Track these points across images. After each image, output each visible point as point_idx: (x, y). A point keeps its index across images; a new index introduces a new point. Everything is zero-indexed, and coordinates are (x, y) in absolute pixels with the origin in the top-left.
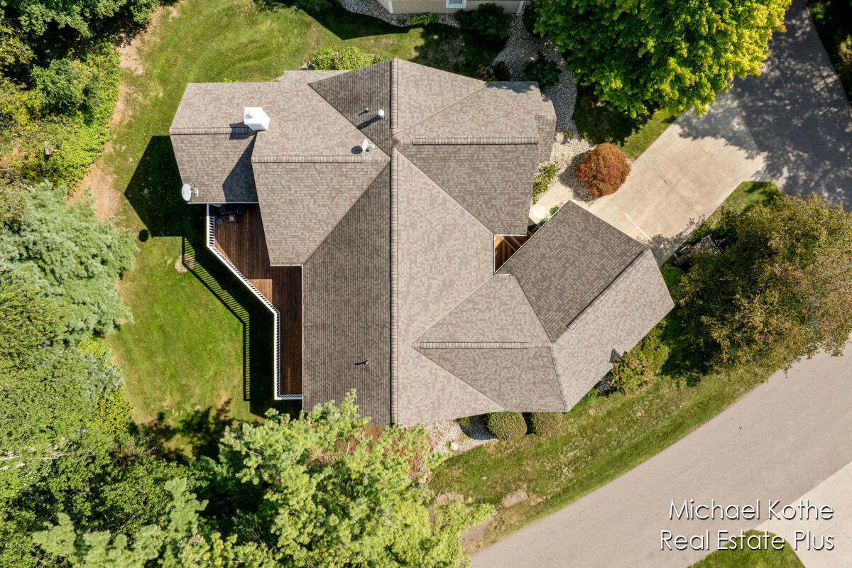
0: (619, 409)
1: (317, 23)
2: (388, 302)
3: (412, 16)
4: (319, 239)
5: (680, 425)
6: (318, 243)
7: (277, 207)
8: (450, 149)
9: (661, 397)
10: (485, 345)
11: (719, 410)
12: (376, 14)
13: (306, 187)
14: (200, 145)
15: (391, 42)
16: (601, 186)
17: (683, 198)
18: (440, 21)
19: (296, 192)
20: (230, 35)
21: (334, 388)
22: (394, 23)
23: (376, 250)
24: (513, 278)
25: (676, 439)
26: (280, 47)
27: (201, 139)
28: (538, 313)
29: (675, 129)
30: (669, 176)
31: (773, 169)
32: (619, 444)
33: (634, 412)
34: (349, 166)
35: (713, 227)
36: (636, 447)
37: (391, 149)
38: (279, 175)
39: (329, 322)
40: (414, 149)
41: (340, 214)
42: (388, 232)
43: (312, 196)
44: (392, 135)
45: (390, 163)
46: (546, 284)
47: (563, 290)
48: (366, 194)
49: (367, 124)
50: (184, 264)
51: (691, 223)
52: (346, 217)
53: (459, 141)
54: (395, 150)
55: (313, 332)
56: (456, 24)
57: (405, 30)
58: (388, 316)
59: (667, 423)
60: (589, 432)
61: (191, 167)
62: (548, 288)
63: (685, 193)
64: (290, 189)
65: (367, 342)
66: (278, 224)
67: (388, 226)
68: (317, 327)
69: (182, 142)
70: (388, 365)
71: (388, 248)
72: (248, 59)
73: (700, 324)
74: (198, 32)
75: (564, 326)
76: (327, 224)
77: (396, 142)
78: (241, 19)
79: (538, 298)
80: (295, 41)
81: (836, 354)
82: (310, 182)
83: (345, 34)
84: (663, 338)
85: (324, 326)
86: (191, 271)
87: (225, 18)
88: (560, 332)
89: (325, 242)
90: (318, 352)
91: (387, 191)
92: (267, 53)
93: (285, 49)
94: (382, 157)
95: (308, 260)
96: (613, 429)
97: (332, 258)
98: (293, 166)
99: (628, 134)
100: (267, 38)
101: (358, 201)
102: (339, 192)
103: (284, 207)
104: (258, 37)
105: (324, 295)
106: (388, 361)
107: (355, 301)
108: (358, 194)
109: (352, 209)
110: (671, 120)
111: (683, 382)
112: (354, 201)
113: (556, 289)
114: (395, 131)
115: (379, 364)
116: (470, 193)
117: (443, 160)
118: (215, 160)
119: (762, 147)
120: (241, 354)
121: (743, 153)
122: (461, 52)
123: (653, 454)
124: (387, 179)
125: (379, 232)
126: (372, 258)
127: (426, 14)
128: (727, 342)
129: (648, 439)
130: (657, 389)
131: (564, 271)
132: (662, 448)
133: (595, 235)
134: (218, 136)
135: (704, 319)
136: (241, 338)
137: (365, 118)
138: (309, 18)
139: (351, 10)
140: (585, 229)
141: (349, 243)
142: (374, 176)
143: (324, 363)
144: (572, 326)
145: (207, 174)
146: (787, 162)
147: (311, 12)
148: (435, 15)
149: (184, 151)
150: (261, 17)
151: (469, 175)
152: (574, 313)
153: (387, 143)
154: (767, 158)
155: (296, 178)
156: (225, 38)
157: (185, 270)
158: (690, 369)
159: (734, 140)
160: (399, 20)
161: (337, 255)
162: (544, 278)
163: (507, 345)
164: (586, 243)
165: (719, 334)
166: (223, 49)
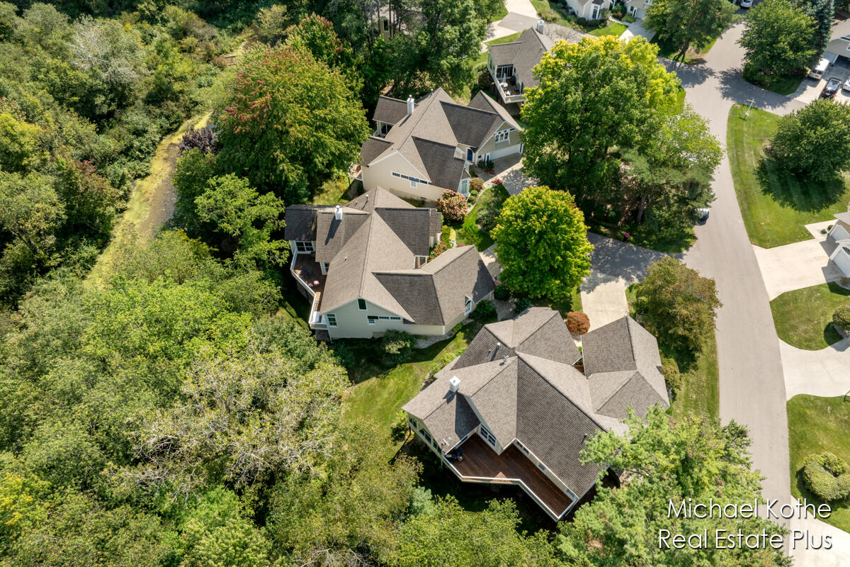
1: (414, 364)
2: (570, 403)
3: (453, 330)
4: (514, 417)
5: (712, 388)
6: (516, 420)
7: (490, 413)
8: (533, 337)
9: (693, 383)
10: (617, 390)
11: (717, 369)
13: (495, 394)
14: (437, 416)
16: (584, 326)
18: (465, 324)
19: (493, 399)
22: (448, 338)
23: (545, 392)
24: (595, 374)
25: (718, 394)
26: (406, 386)
27: (436, 414)
28: (619, 370)
29: (583, 294)
30: (600, 309)
31: (628, 279)
33: (692, 398)
34: (505, 371)
35: (634, 312)
37: (514, 352)
39: (552, 444)
40: (522, 346)
41: (515, 397)
42: (543, 381)
43: (500, 397)
44: (510, 349)
45: (519, 357)
46: (609, 361)
49: (494, 356)
52: (519, 396)
54: (517, 352)
55: (549, 458)
56: (471, 321)
57: (454, 337)
59: (707, 391)
61: (438, 432)
63: (612, 309)
64: (490, 400)
65: (577, 429)
66: (495, 422)
67: (541, 379)
71: (548, 385)
72: (395, 402)
75: (633, 362)
76: (513, 407)
77: (514, 348)
78: (378, 389)
79: (613, 367)
83: (431, 358)
85: (551, 449)
87: (370, 394)
88: (635, 366)
89: (518, 416)
91: (528, 368)
92: (402, 393)
94: (514, 358)
95: (517, 433)
97: (527, 418)
98: (486, 387)
100: (397, 387)
101: (518, 384)
102: (508, 386)
103: (493, 411)
104: (392, 390)
105: (539, 436)
106: (593, 424)
107: (555, 421)
108: (516, 381)
109: (518, 390)
110: (579, 291)
111: (693, 371)
112: (516, 386)
113: (615, 358)
114: (509, 346)
117: (534, 343)
118: (447, 420)
119: (617, 276)
121: (613, 283)
123: (718, 407)
124: (523, 364)
125: (539, 385)
126: (546, 396)
127: (457, 325)
128: (686, 332)
129: (709, 404)
130: (688, 382)
131: (610, 351)
132: (718, 402)
133: (605, 332)
134: (441, 407)
135: (670, 332)
137: (491, 355)
138: (408, 365)
139: (425, 347)
140: (599, 335)
141: (530, 403)
142: (517, 368)
143: (567, 463)
144: (635, 358)
145: (446, 430)
146: (630, 273)
148: (461, 323)
149: (432, 426)
150: (386, 381)
151: (546, 344)
152: (631, 355)
153: (512, 352)
154: (623, 277)
155: (490, 392)
156: (377, 402)
159: (605, 281)
160: (449, 335)
161: (528, 414)
162: (606, 361)
163: (624, 384)
164: (605, 337)
165: (681, 331)
166: (379, 407)
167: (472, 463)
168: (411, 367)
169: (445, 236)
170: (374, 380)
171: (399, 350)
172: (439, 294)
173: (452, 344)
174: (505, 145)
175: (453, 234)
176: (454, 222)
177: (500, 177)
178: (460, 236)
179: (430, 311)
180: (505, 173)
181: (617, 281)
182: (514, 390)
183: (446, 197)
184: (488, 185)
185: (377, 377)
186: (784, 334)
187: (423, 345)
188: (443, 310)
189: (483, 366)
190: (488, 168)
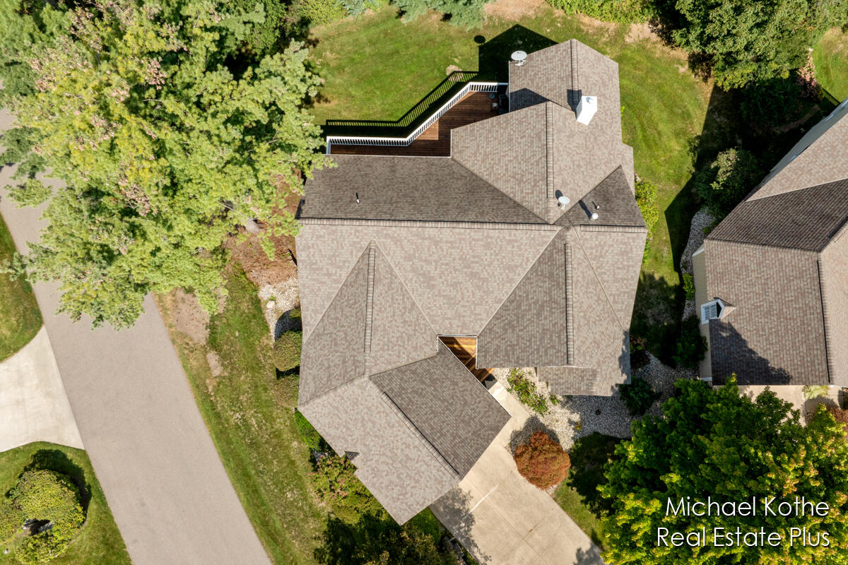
0: (296, 473)
1: (680, 190)
2: (415, 218)
3: (691, 274)
5: (275, 540)
6: (471, 169)
7: (506, 128)
8: (562, 280)
9: (305, 520)
10: (370, 310)
12: (691, 241)
13: (525, 152)
14: (562, 65)
15: (665, 255)
16: (526, 456)
17: (513, 550)
18: (687, 302)
19: (520, 143)
20: (665, 115)
21: (335, 177)
22: (683, 258)
23: (464, 212)
24: (434, 353)
26: (655, 157)
27: (567, 66)
28: (398, 369)
30: (536, 536)
32: (259, 473)
33: (292, 490)
34: (544, 187)
36: (256, 491)
37: (560, 225)
38: (535, 127)
39: (397, 175)
40: (561, 246)
41: (500, 185)
42: (481, 220)
43: (516, 157)
44: (574, 226)
46: (428, 381)
47: (420, 395)
48: (517, 205)
49: (584, 207)
50: (454, 73)
51: (486, 558)
53: (569, 287)
54: (559, 228)
55: (389, 163)
57: (677, 267)
58: (402, 218)
60: (274, 441)
61: (542, 60)
62: (423, 383)
63: (519, 553)
64: (522, 138)
65: (377, 202)
66: (490, 131)
67: (487, 220)
68: (393, 166)
69: (564, 50)
70: (355, 217)
71: (467, 220)
73: (380, 552)
74: (666, 88)
75: (385, 390)
76: (489, 175)
77: (568, 229)
78: (680, 124)
79: (414, 372)
80: (662, 171)
82: (528, 154)
83: (670, 214)
84: (367, 517)
85: (394, 171)
86: (447, 79)
87: (680, 111)
88: (380, 386)
89: (473, 174)
90: (370, 166)
91: (520, 221)
92: (649, 147)
93: (654, 162)
94: (554, 215)
95: (455, 161)
96: (275, 467)
97: (457, 179)
98: (543, 137)
99: (581, 492)
100: (663, 146)
101: (511, 199)
102: (520, 182)
103: (506, 135)
104: (664, 138)
106: (359, 217)
107: (417, 195)
108: (518, 199)
109: (503, 195)
112: (511, 196)
113: (422, 389)
114: (578, 228)
115: (356, 211)
116: (519, 306)
117: (551, 274)
118: (548, 80)
120: (369, 119)
122: (658, 322)
124: (532, 221)
125: (482, 214)
126: (457, 208)
127: (694, 288)
131: (439, 399)
134: (570, 80)
136: (385, 119)
137: (590, 206)
138: (684, 183)
139: (694, 220)
141: (472, 191)
142: (536, 211)
143: (359, 170)
144: (384, 397)
145: (536, 74)
147: (690, 185)
148: (693, 297)
149: (557, 52)
150: (682, 141)
151: (536, 302)
152: (398, 401)
153: (567, 221)
155: (532, 142)
156: (662, 111)
157: (448, 74)
158: (333, 553)
160: (686, 262)
161: (461, 183)
162: (433, 381)
163: (368, 331)
168: (677, 182)
170: (698, 129)
172: (771, 252)
179: (749, 227)
185: (698, 137)
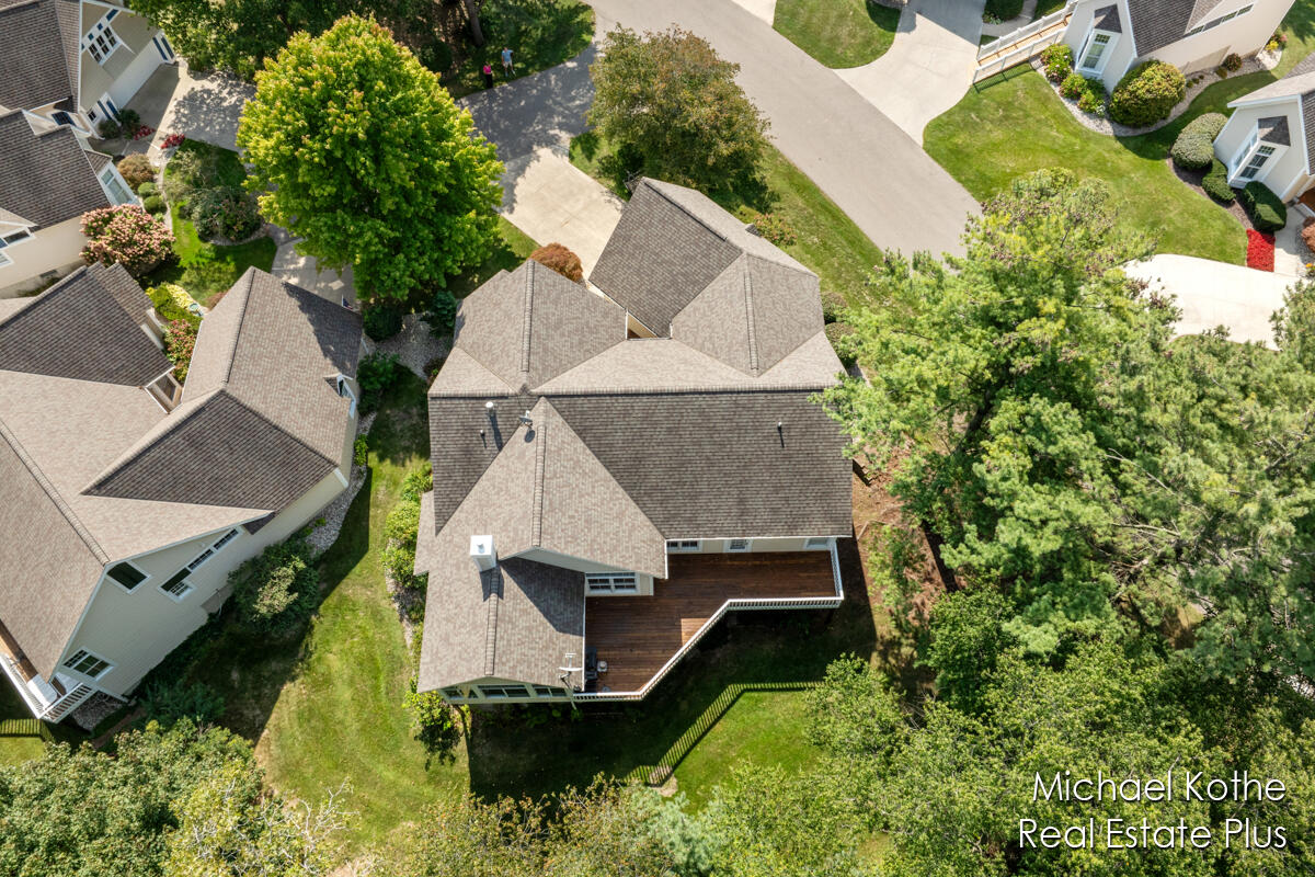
0: (813, 255)
1: (342, 585)
2: (707, 397)
3: (355, 463)
4: (633, 508)
6: (639, 511)
7: (593, 541)
8: (534, 340)
9: (795, 222)
10: (750, 309)
11: (803, 176)
12: (345, 507)
13: (570, 498)
15: (382, 489)
17: (585, 208)
18: (366, 434)
19: (576, 511)
20: (339, 715)
21: (816, 482)
22: (360, 484)
23: (647, 417)
24: (674, 320)
25: (838, 209)
26: (367, 641)
27: (502, 638)
28: (712, 278)
29: (507, 215)
30: (562, 220)
31: (551, 142)
34: (549, 442)
35: (613, 184)
37: (531, 395)
38: (556, 522)
39: (735, 492)
40: (533, 373)
41: (603, 473)
42: (627, 400)
43: (581, 496)
44: (516, 395)
45: (548, 397)
46: (680, 279)
47: (686, 257)
48: (581, 433)
49: (497, 434)
50: (662, 783)
52: (608, 465)
53: (527, 327)
54: (534, 391)
55: (750, 519)
56: (372, 417)
57: (369, 475)
58: (724, 398)
59: (822, 218)
61: (536, 665)
62: (685, 275)
63: (580, 206)
64: (573, 517)
65: (756, 429)
66: (615, 548)
67: (620, 400)
69: (504, 664)
70: (780, 396)
71: (645, 399)
72: (376, 688)
73: (716, 166)
74: (326, 764)
75: (724, 244)
76: (616, 493)
77: (524, 389)
78: (318, 698)
79: (695, 283)
80: (362, 618)
81: (737, 67)
82: (566, 491)
83: (362, 548)
85: (741, 501)
86: (672, 772)
87: (313, 723)
89: (636, 501)
91: (580, 401)
92: (373, 659)
93: (370, 634)
94: (542, 405)
95: (659, 529)
97: (655, 488)
98: (546, 503)
100: (352, 660)
101: (588, 445)
102: (578, 464)
103: (594, 532)
104: (347, 673)
105: (702, 500)
107: (707, 449)
108: (580, 444)
109: (598, 454)
110: (499, 219)
111: (777, 204)
112: (588, 451)
113: (686, 265)
114: (511, 391)
115: (780, 409)
117: (546, 350)
119: (528, 150)
120: (790, 694)
121: (534, 164)
124: (566, 401)
125: (626, 414)
126: (656, 423)
127: (355, 445)
128: (732, 144)
129: (841, 233)
131: (666, 262)
132: (850, 222)
133: (627, 239)
134: (500, 612)
135: (711, 161)
136: (767, 694)
137: (490, 438)
138: (332, 600)
139: (334, 538)
140: (621, 253)
141: (638, 460)
142: (561, 420)
143: (787, 499)
144: (724, 235)
145: (547, 648)
146: (545, 131)
147: (325, 595)
148: (359, 437)
149: (514, 667)
150: (321, 669)
151: (563, 335)
152: (710, 238)
153: (527, 398)
154: (539, 146)
155: (561, 504)
156: (341, 722)
157: (673, 780)
158: (761, 197)
159: (520, 171)
160: (358, 478)
161: (653, 480)
162: (674, 282)
163: (748, 289)
164: (636, 247)
165: (724, 149)
166: (356, 726)
167: (626, 653)
168: (343, 599)
169: (166, 307)
170: (292, 694)
171: (291, 590)
172: (271, 415)
173: (379, 490)
174: (124, 58)
175: (178, 293)
176: (158, 269)
177: (166, 127)
178: (198, 287)
179: (283, 464)
180: (169, 117)
181: (538, 159)
182: (592, 463)
183: (94, 231)
184: (156, 156)
185: (293, 679)
186: (832, 57)
187: (324, 540)
188: (308, 441)
189: (496, 471)
190: (127, 127)
